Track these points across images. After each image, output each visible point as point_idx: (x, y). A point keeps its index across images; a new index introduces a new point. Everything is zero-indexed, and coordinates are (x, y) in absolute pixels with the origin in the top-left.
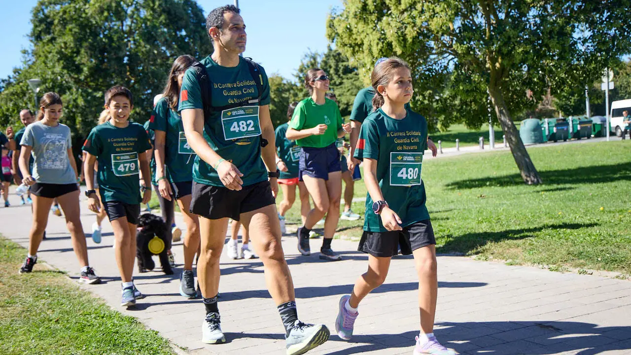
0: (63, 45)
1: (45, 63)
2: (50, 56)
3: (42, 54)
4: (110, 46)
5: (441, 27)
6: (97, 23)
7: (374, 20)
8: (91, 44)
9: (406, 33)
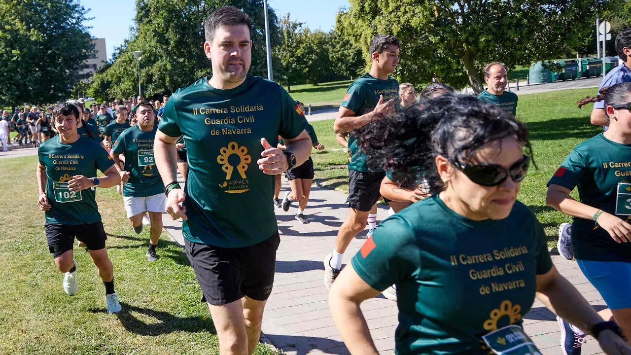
0: (156, 25)
1: (145, 38)
2: (148, 33)
3: (143, 32)
4: (189, 24)
5: (419, 24)
6: (180, 8)
7: (369, 18)
8: (176, 24)
9: (392, 28)
